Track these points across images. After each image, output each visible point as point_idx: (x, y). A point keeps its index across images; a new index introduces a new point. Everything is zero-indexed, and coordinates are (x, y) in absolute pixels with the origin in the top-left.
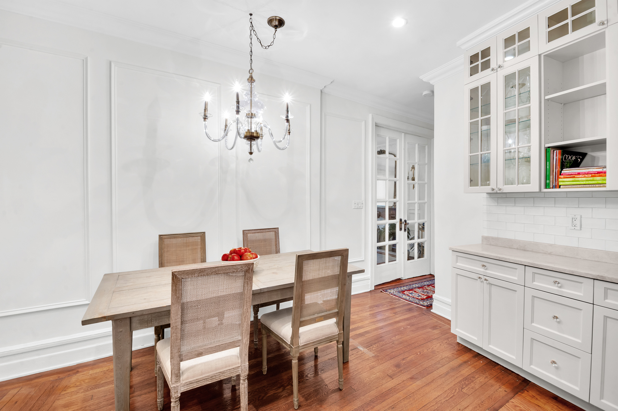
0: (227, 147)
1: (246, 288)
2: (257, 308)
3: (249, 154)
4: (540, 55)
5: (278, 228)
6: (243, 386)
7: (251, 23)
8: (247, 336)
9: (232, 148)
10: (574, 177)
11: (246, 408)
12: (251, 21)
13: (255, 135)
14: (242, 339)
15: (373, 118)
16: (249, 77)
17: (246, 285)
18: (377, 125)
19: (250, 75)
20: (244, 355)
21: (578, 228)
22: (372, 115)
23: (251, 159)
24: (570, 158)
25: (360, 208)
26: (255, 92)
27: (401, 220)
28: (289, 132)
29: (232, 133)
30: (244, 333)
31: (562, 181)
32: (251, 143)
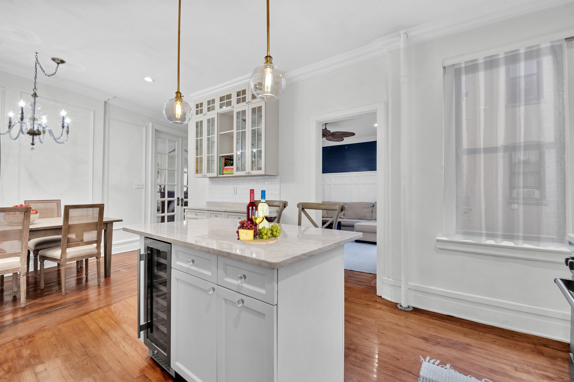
0: (11, 138)
1: (26, 221)
2: (36, 252)
3: (31, 145)
4: (218, 113)
5: (60, 200)
6: (23, 279)
7: (37, 58)
8: (26, 250)
9: (16, 139)
10: (227, 170)
11: (25, 291)
12: (36, 57)
13: (37, 132)
14: (22, 252)
15: (153, 126)
16: (33, 94)
17: (25, 220)
18: (156, 130)
19: (34, 92)
20: (23, 261)
21: (236, 194)
22: (152, 124)
23: (32, 149)
24: (230, 162)
25: (141, 188)
26: (37, 104)
27: (178, 198)
28: (68, 133)
29: (16, 129)
30: (23, 248)
31: (225, 172)
32: (33, 138)
